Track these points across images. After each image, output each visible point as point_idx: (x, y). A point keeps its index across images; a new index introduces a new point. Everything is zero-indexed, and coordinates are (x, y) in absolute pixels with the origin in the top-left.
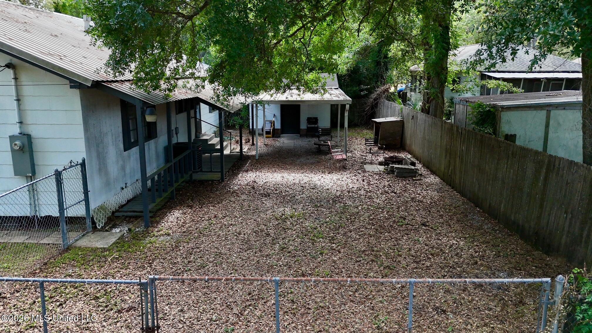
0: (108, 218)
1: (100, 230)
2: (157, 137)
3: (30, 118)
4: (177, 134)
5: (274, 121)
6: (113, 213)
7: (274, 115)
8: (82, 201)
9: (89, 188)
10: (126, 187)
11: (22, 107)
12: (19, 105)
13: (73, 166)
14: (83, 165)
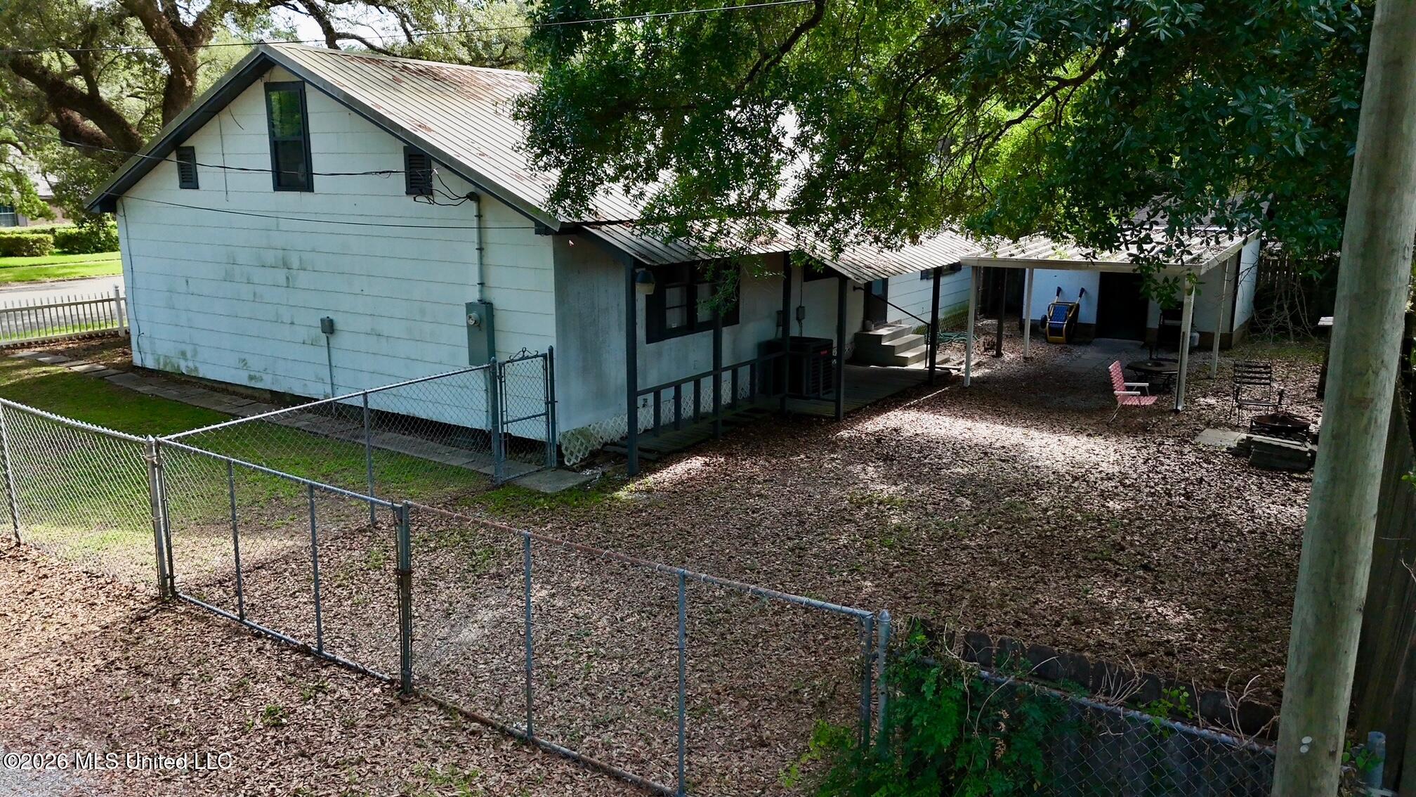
0: (591, 451)
1: (568, 469)
2: (737, 322)
3: (492, 281)
4: (799, 320)
5: (1078, 305)
6: (606, 444)
7: (1083, 290)
8: (539, 415)
9: (558, 395)
10: (644, 406)
11: (485, 261)
12: (481, 257)
13: (528, 358)
14: (548, 358)
